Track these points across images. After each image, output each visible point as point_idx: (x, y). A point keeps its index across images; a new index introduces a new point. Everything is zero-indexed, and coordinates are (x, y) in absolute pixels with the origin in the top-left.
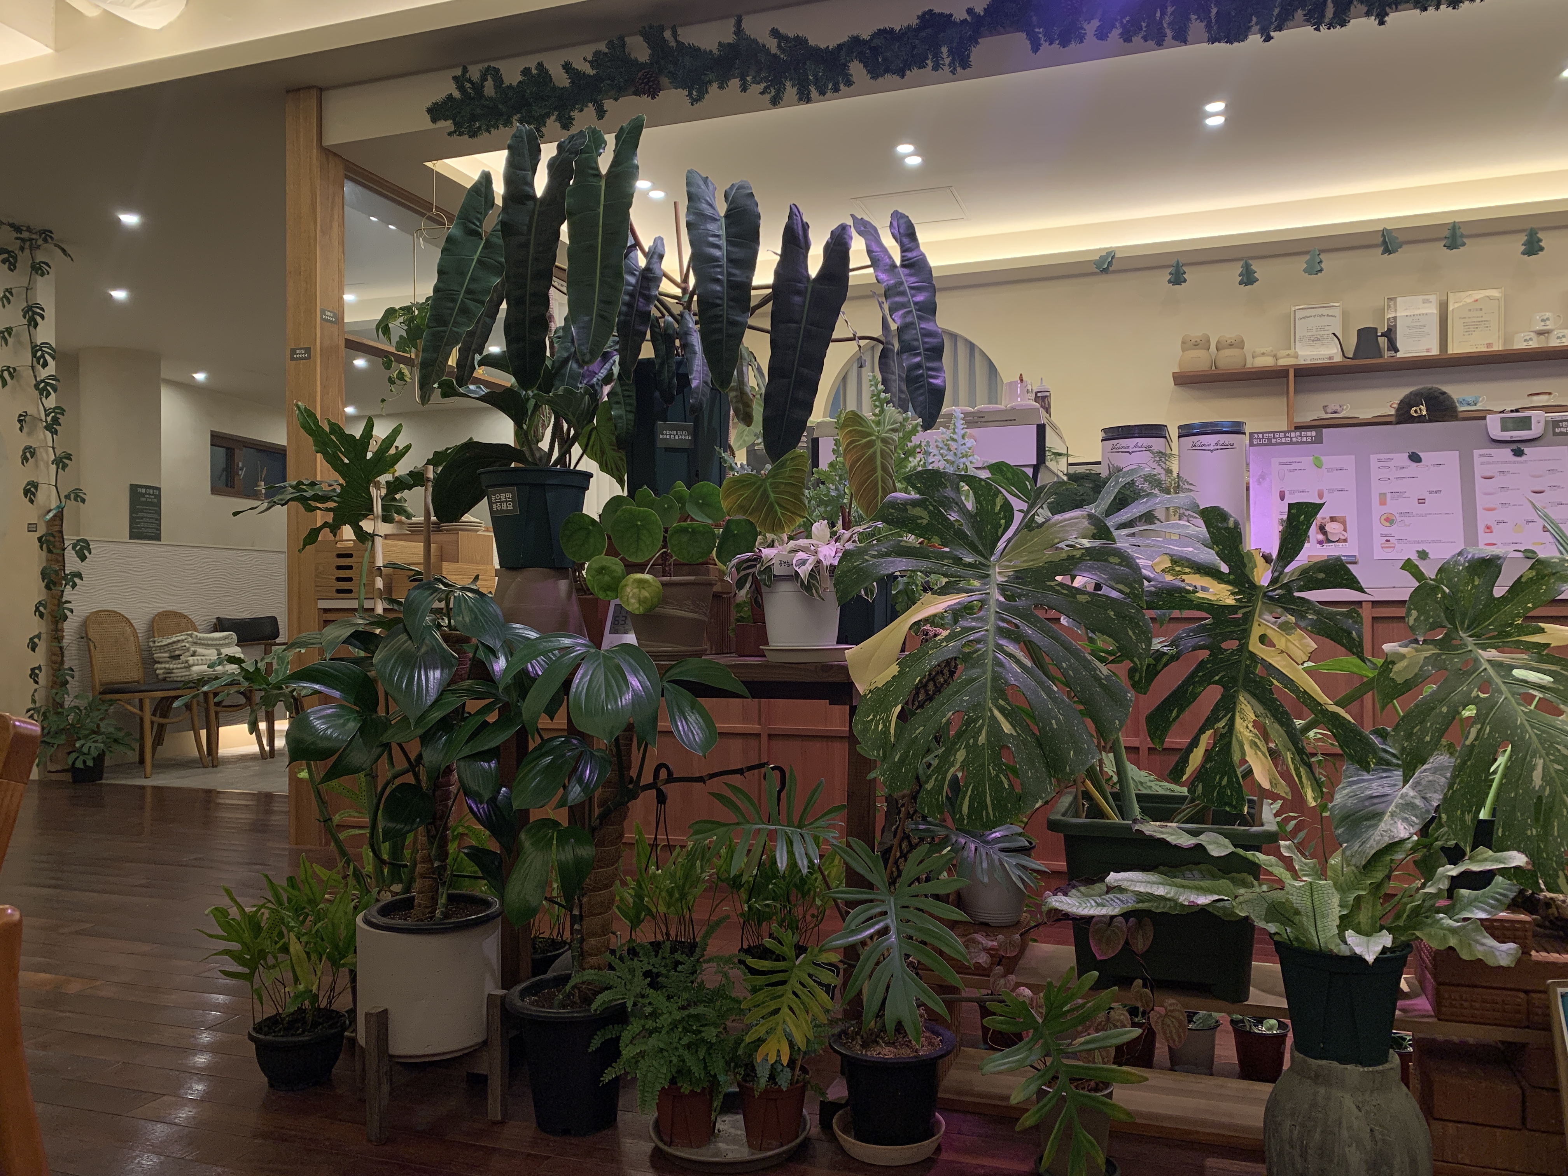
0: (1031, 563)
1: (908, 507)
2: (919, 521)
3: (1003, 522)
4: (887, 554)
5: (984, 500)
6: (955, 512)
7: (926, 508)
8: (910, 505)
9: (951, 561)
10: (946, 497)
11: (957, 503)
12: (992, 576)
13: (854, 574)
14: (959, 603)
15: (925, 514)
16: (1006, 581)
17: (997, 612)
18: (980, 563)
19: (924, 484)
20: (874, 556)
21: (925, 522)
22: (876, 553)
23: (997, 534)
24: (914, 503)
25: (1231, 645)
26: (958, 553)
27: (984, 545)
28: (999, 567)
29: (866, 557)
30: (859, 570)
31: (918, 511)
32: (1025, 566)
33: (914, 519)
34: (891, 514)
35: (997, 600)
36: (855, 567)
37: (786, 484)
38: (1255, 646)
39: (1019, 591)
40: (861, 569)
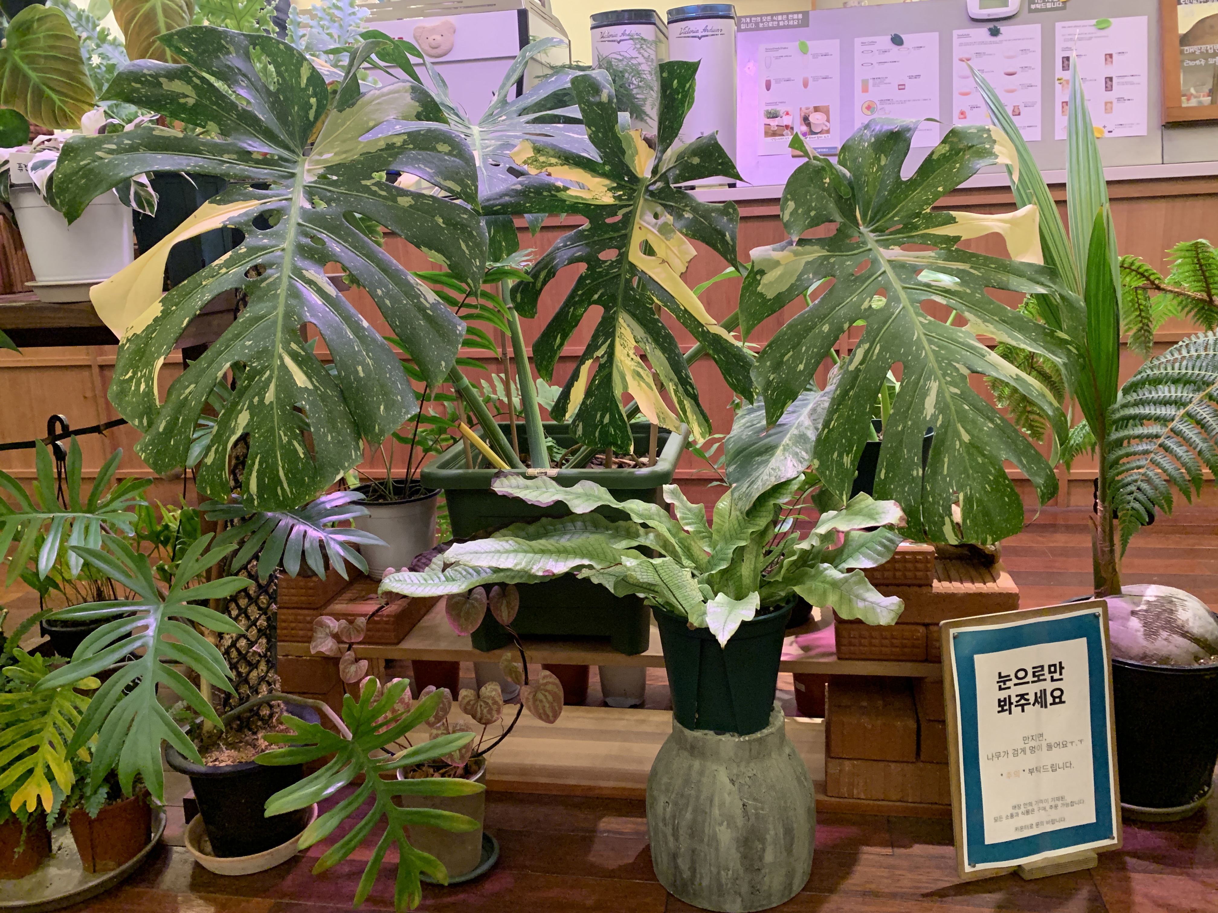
0: (344, 156)
1: (162, 80)
2: (182, 101)
3: (313, 101)
4: (133, 149)
5: (286, 70)
6: (242, 87)
7: (189, 82)
8: (165, 76)
9: (235, 156)
10: (229, 67)
11: (245, 76)
12: (299, 176)
13: (82, 177)
14: (245, 214)
15: (188, 90)
16: (315, 182)
17: (299, 224)
18: (281, 158)
19: (195, 48)
20: (111, 152)
21: (191, 101)
22: (114, 147)
23: (308, 118)
24: (171, 76)
25: (609, 255)
26: (245, 145)
27: (291, 135)
28: (311, 162)
29: (99, 153)
30: (88, 172)
31: (177, 86)
32: (337, 160)
33: (174, 97)
34: (137, 90)
35: (302, 207)
36: (82, 168)
37: (46, 57)
38: (636, 256)
39: (329, 194)
40: (91, 170)
